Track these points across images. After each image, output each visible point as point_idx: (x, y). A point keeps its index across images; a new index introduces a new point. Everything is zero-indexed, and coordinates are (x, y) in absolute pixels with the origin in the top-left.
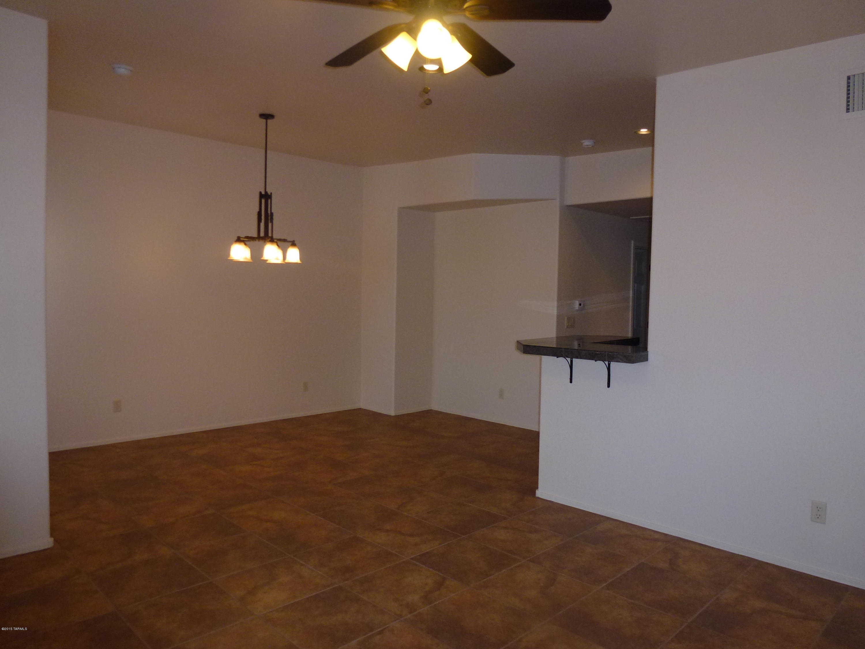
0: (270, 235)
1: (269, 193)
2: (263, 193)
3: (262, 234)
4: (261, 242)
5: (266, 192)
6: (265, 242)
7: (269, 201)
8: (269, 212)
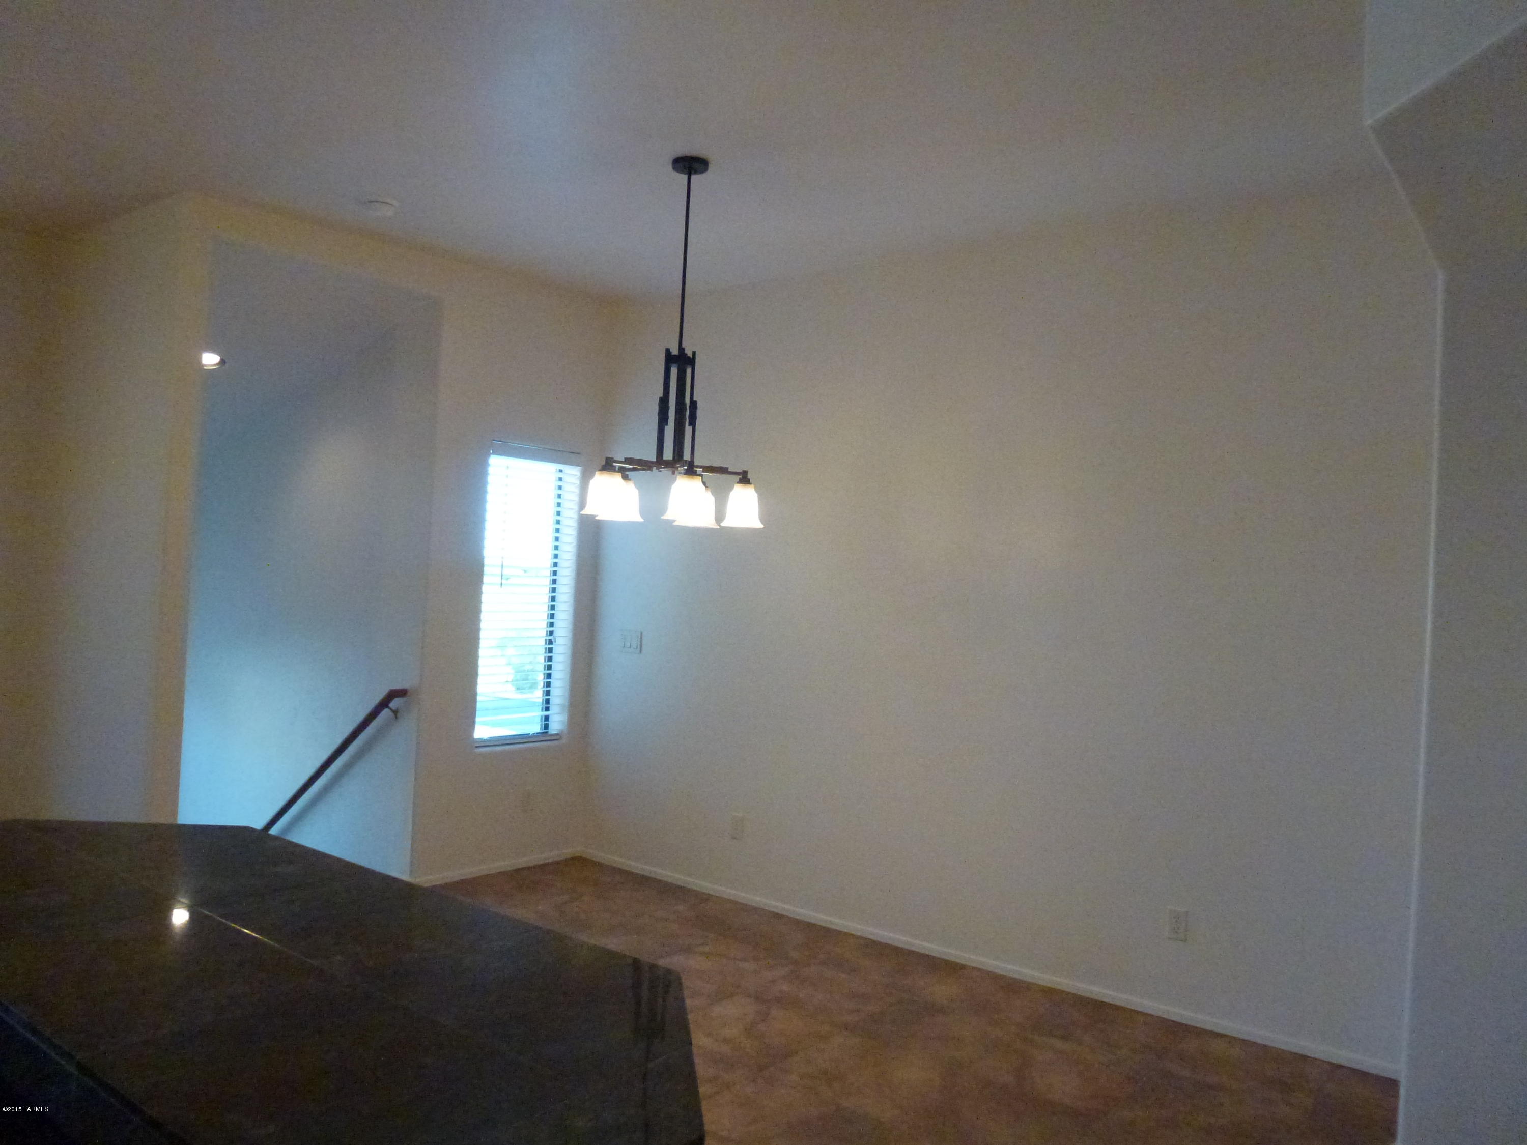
0: (687, 456)
1: (689, 354)
2: (675, 351)
3: (668, 455)
4: (666, 472)
5: (681, 349)
6: (673, 473)
7: (689, 371)
8: (687, 401)
